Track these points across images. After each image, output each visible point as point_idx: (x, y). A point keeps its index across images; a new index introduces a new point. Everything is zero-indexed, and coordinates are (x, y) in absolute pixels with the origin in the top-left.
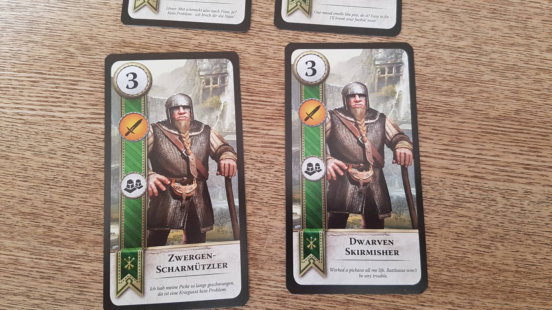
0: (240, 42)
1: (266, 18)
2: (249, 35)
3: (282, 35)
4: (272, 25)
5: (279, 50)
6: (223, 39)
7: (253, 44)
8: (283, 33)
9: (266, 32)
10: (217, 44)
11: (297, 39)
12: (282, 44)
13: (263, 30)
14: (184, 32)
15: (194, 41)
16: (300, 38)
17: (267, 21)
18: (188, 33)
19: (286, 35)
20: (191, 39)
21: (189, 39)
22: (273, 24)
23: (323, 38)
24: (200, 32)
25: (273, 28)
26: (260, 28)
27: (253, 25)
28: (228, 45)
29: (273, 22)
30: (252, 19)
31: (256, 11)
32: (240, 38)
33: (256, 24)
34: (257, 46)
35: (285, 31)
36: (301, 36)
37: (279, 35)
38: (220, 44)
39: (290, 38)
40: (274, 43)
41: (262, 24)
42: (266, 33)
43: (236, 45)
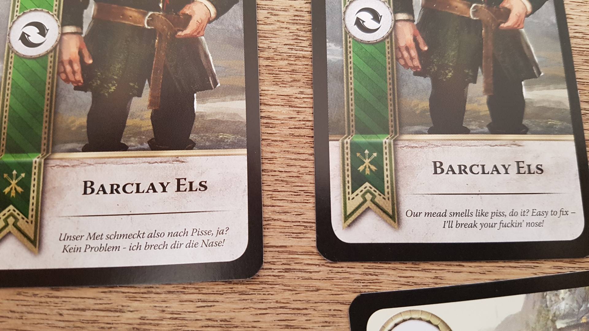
0: (241, 305)
1: (298, 236)
2: (262, 283)
3: (338, 276)
4: (312, 253)
5: (334, 316)
6: (200, 300)
7: (273, 305)
8: (340, 270)
9: (300, 270)
10: (186, 316)
11: (372, 282)
12: (340, 298)
13: (294, 266)
14: (103, 295)
15: (129, 315)
16: (381, 278)
17: (301, 244)
18: (113, 296)
19: (347, 275)
20: (121, 311)
21: (116, 311)
22: (315, 250)
23: (432, 275)
24: (143, 290)
25: (317, 259)
26: (285, 262)
27: (268, 256)
28: (213, 315)
29: (315, 244)
30: (266, 241)
31: (272, 222)
32: (242, 293)
33: (276, 254)
34: (282, 311)
35: (344, 264)
36: (382, 274)
37: (331, 275)
38: (192, 316)
39: (357, 281)
40: (321, 298)
41: (291, 253)
42: (300, 274)
43: (232, 314)
